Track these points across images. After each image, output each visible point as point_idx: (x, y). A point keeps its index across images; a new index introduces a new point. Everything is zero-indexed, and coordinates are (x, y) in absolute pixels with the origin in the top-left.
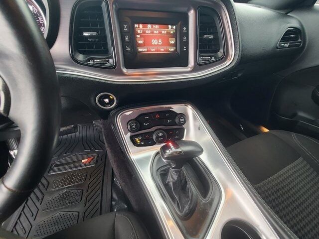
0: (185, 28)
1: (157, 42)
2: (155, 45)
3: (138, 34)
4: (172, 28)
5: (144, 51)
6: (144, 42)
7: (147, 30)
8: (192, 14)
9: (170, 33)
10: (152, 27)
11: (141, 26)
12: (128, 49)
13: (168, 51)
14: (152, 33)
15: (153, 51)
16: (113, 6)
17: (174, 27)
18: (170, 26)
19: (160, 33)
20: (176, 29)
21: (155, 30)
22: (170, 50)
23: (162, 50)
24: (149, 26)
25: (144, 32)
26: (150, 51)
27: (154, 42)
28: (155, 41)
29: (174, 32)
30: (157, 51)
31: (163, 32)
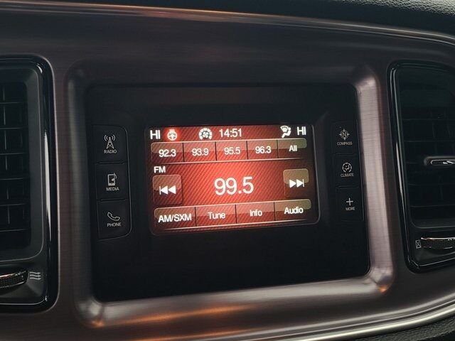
0: (344, 134)
1: (235, 186)
2: (226, 199)
3: (161, 162)
4: (294, 134)
5: (182, 223)
6: (181, 191)
7: (196, 146)
8: (368, 90)
9: (286, 152)
10: (216, 136)
11: (172, 134)
12: (115, 222)
13: (281, 215)
14: (216, 154)
15: (219, 221)
16: (66, 86)
17: (303, 131)
18: (286, 130)
19: (248, 153)
20: (309, 136)
21: (229, 145)
22: (287, 211)
23: (256, 213)
24: (205, 132)
25: (184, 155)
26: (205, 220)
27: (224, 186)
28: (225, 184)
29: (305, 145)
30: (236, 218)
31: (260, 150)
